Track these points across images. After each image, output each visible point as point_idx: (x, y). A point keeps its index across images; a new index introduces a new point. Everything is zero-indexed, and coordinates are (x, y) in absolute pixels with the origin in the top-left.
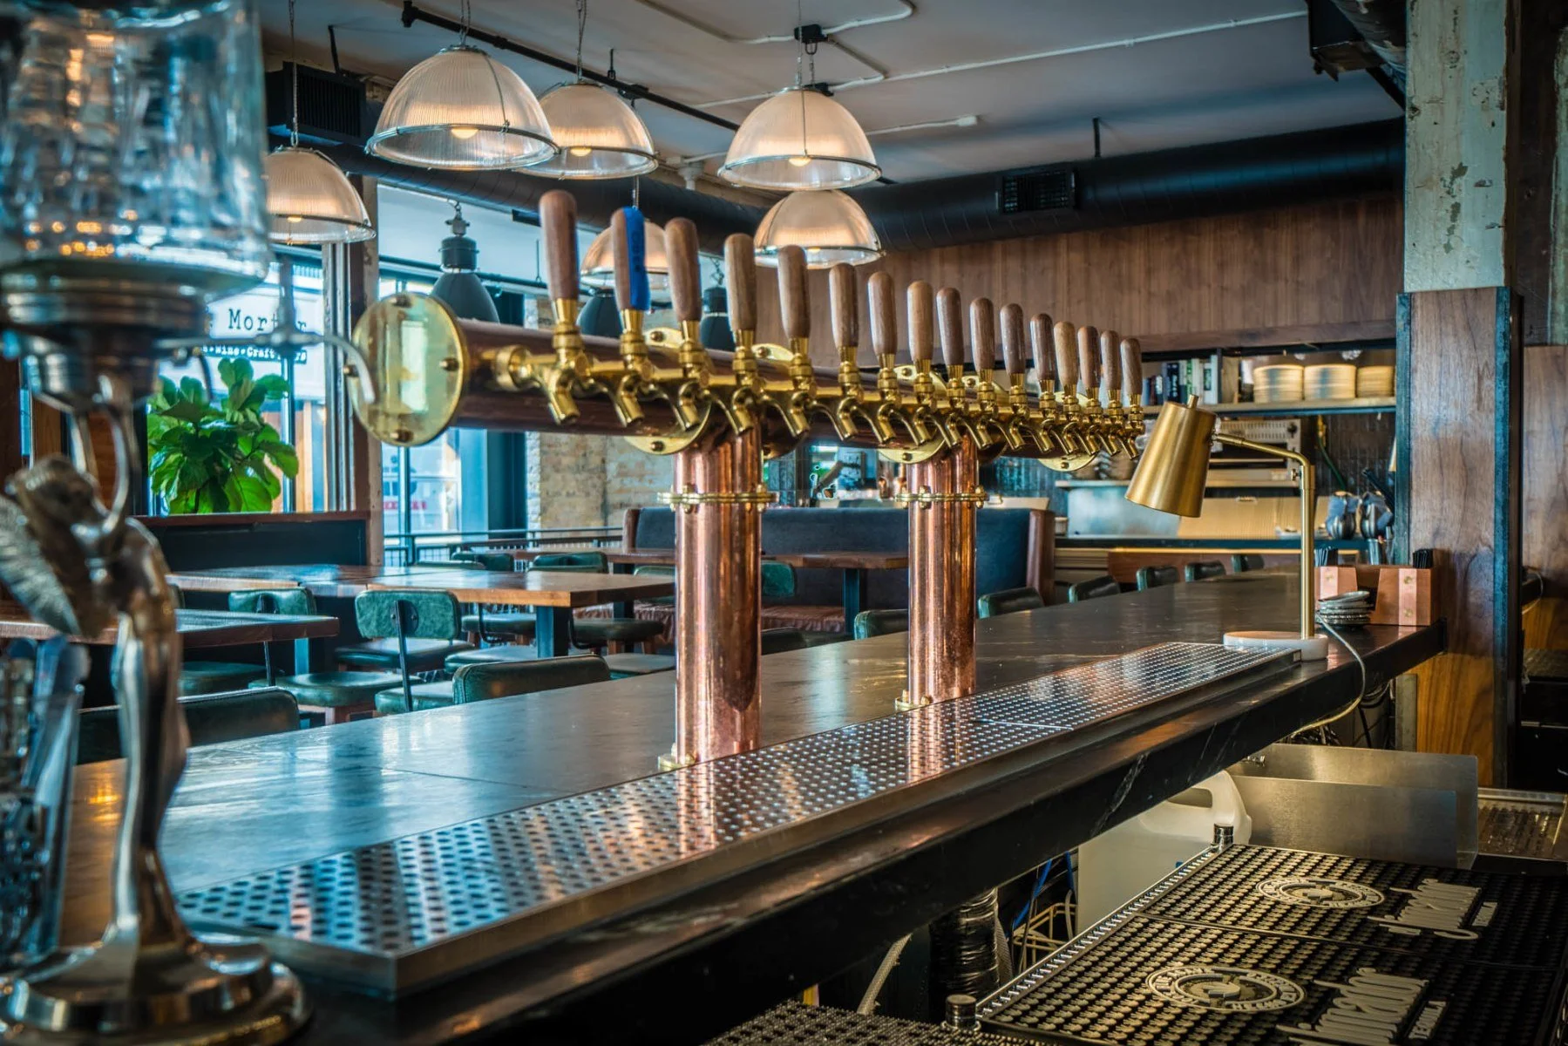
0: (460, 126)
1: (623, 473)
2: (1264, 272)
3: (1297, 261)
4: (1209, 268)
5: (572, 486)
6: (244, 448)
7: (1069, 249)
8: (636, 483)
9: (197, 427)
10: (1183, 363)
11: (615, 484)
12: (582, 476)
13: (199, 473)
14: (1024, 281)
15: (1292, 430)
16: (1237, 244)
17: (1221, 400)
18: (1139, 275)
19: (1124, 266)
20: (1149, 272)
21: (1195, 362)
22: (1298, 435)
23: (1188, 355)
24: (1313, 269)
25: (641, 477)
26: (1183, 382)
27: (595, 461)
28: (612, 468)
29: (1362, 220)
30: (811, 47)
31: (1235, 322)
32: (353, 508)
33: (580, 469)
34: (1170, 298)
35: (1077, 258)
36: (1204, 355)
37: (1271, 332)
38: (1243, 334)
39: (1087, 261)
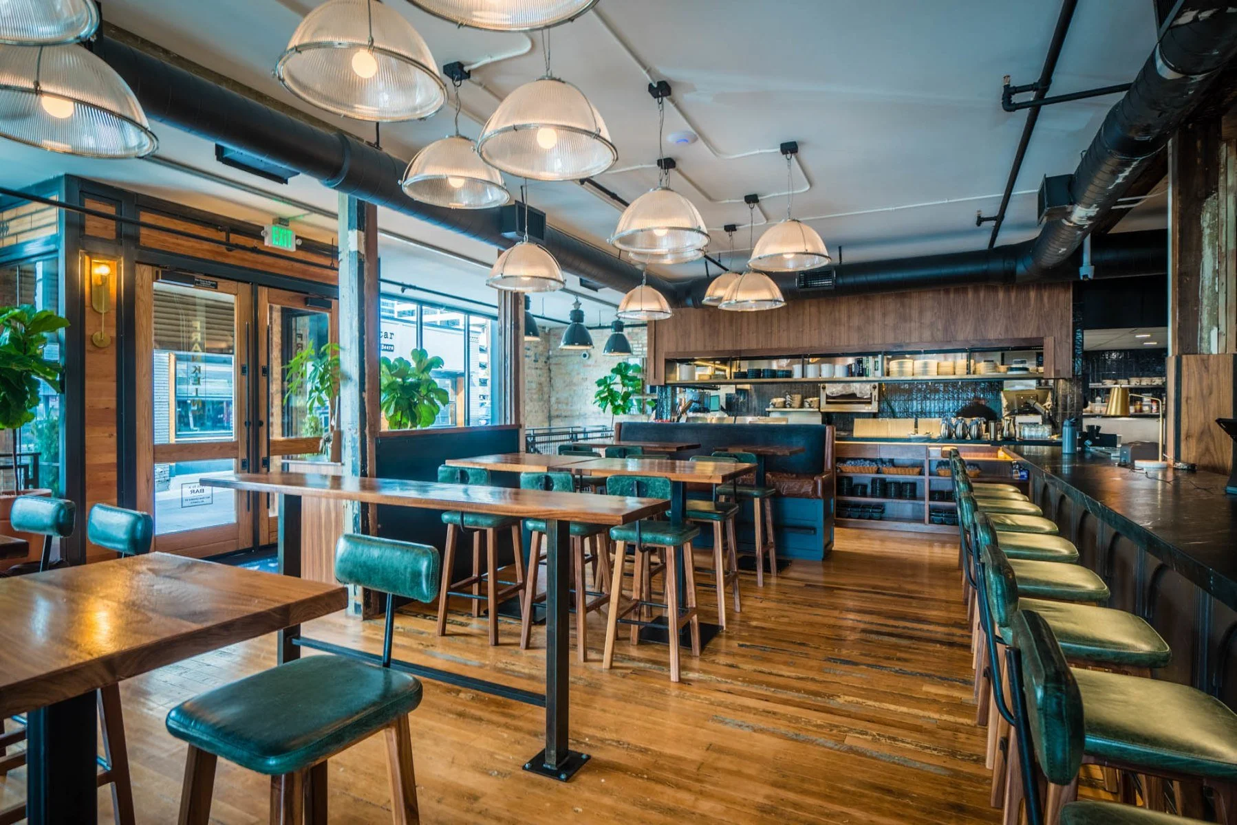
0: (658, 228)
1: (558, 402)
2: (905, 318)
3: (921, 313)
4: (878, 316)
5: (537, 408)
6: (423, 391)
7: (810, 306)
8: (565, 407)
9: (404, 380)
10: (864, 358)
11: (555, 406)
12: (541, 403)
13: (404, 403)
14: (788, 320)
15: (875, 388)
16: (891, 304)
17: (883, 375)
18: (844, 319)
19: (837, 314)
20: (849, 317)
21: (871, 358)
22: (877, 390)
23: (868, 354)
24: (928, 317)
25: (567, 404)
26: (864, 366)
27: (546, 396)
28: (553, 400)
29: (952, 296)
30: (752, 205)
31: (890, 338)
32: (513, 423)
33: (541, 400)
34: (859, 329)
35: (814, 310)
36: (875, 354)
37: (908, 344)
38: (895, 345)
39: (819, 312)
